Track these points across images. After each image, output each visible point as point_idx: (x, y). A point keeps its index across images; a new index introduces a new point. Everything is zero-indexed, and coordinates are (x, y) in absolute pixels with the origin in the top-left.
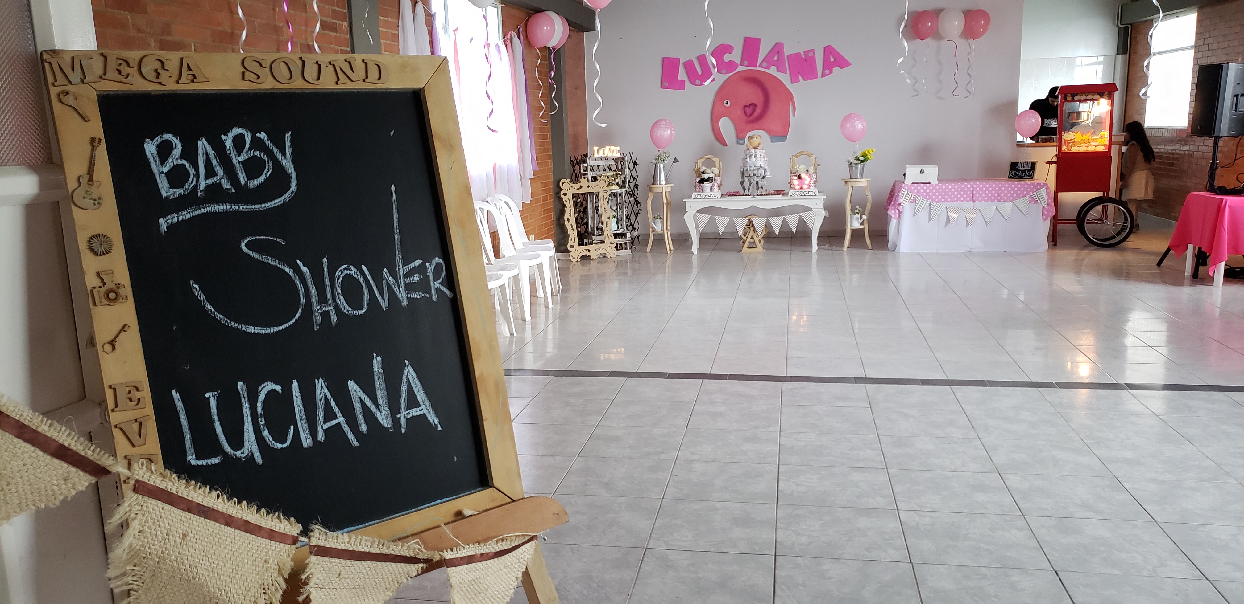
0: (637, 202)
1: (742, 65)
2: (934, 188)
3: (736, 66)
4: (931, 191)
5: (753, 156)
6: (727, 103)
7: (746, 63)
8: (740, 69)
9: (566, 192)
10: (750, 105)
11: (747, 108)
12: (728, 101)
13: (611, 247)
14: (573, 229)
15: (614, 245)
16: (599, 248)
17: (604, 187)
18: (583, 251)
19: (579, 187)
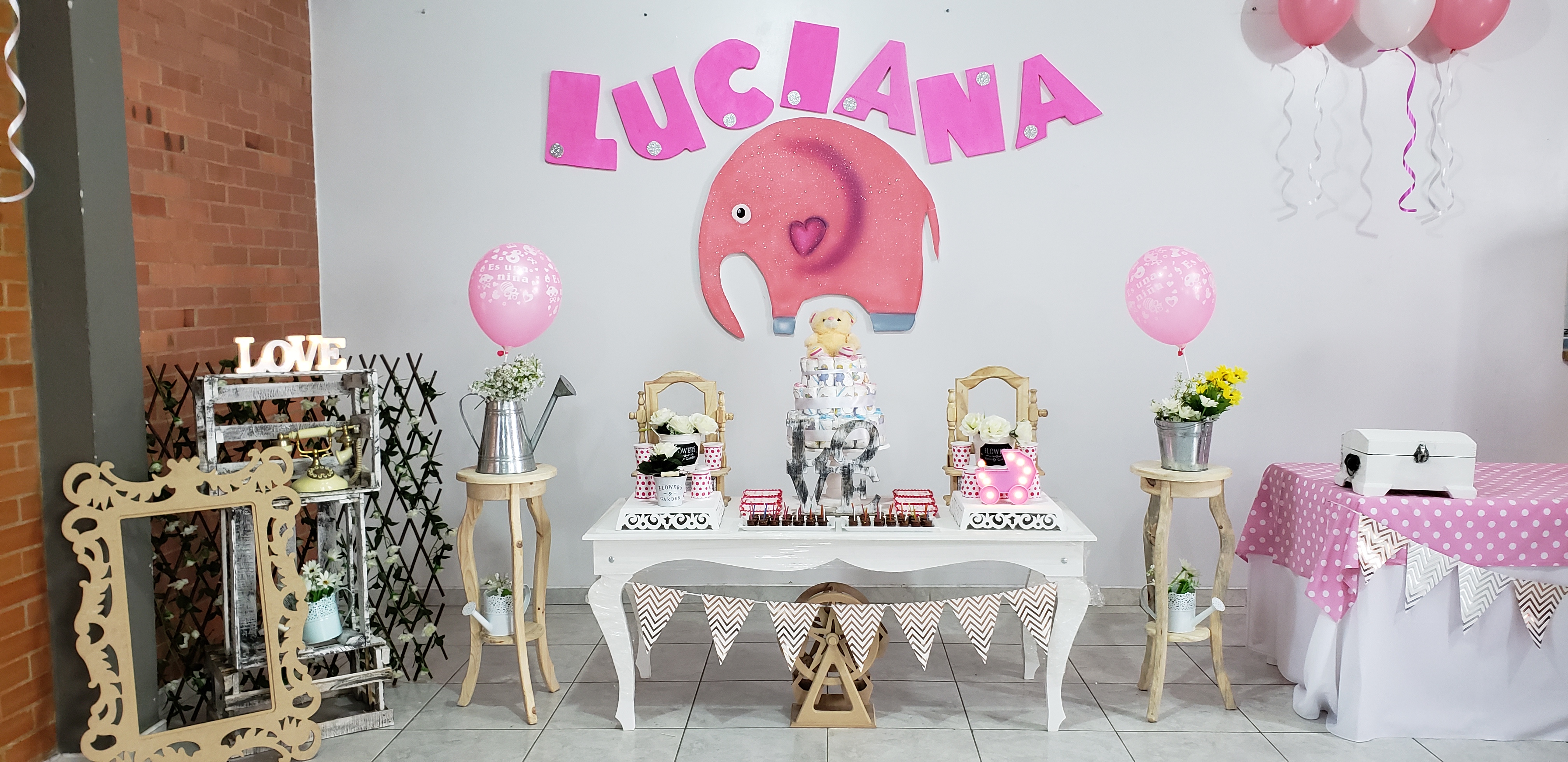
0: (434, 522)
1: (785, 104)
2: (1470, 512)
3: (766, 106)
4: (1459, 524)
5: (830, 381)
6: (742, 214)
7: (794, 97)
8: (779, 115)
9: (92, 513)
10: (810, 220)
11: (799, 231)
12: (744, 207)
13: (298, 721)
14: (115, 668)
15: (314, 708)
16: (243, 731)
17: (274, 486)
18: (160, 751)
19: (158, 494)
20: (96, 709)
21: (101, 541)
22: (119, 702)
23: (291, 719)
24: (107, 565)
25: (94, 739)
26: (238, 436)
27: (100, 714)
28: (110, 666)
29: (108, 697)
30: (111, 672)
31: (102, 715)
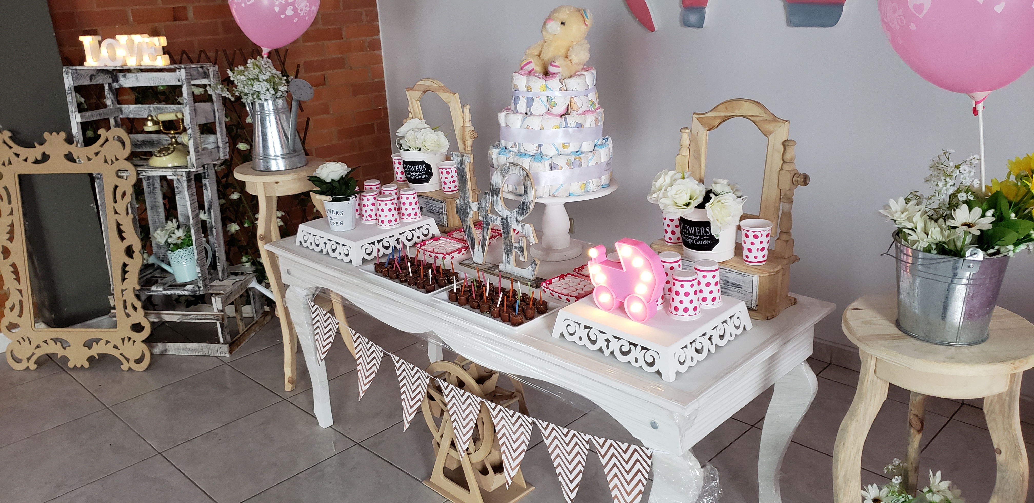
13: (134, 341)
14: (18, 279)
15: (146, 333)
16: (97, 341)
17: (117, 159)
18: (46, 342)
19: (39, 158)
20: (8, 304)
21: (6, 188)
22: (21, 302)
23: (129, 339)
24: (10, 206)
25: (7, 324)
26: (141, 113)
27: (10, 308)
28: (15, 277)
29: (14, 298)
30: (16, 281)
31: (12, 309)
